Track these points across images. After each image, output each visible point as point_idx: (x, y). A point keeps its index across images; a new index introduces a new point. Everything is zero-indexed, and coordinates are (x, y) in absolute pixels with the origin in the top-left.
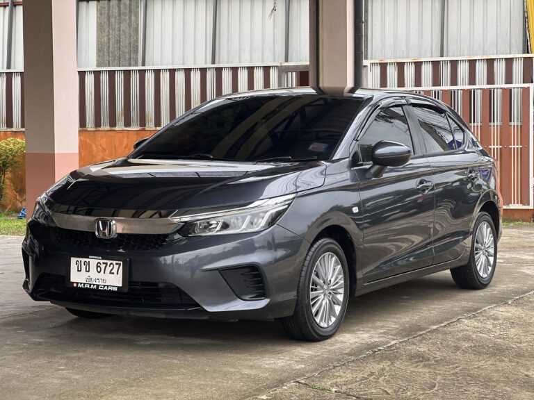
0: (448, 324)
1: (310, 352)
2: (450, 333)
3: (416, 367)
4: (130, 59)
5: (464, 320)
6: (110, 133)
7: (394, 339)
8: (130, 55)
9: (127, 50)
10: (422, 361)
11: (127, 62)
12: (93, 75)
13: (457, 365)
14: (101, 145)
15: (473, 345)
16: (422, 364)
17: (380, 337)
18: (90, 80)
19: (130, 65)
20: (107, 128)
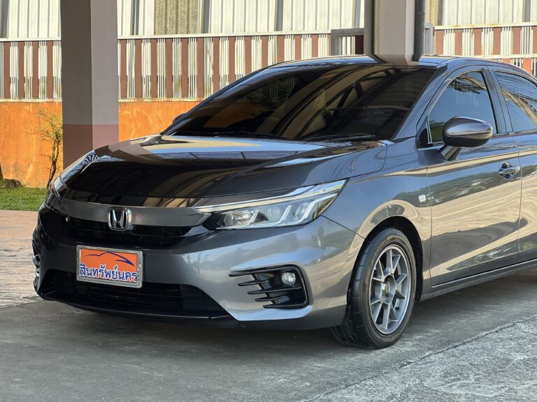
0: (501, 329)
1: (322, 365)
2: (502, 341)
3: (451, 387)
4: (188, 26)
5: (521, 324)
6: (167, 104)
7: (430, 349)
8: (188, 22)
9: (186, 17)
10: (459, 380)
11: (186, 30)
12: (149, 44)
13: (502, 385)
14: (157, 117)
15: (527, 357)
16: (458, 383)
17: (413, 346)
18: (146, 49)
19: (188, 32)
20: (164, 99)
